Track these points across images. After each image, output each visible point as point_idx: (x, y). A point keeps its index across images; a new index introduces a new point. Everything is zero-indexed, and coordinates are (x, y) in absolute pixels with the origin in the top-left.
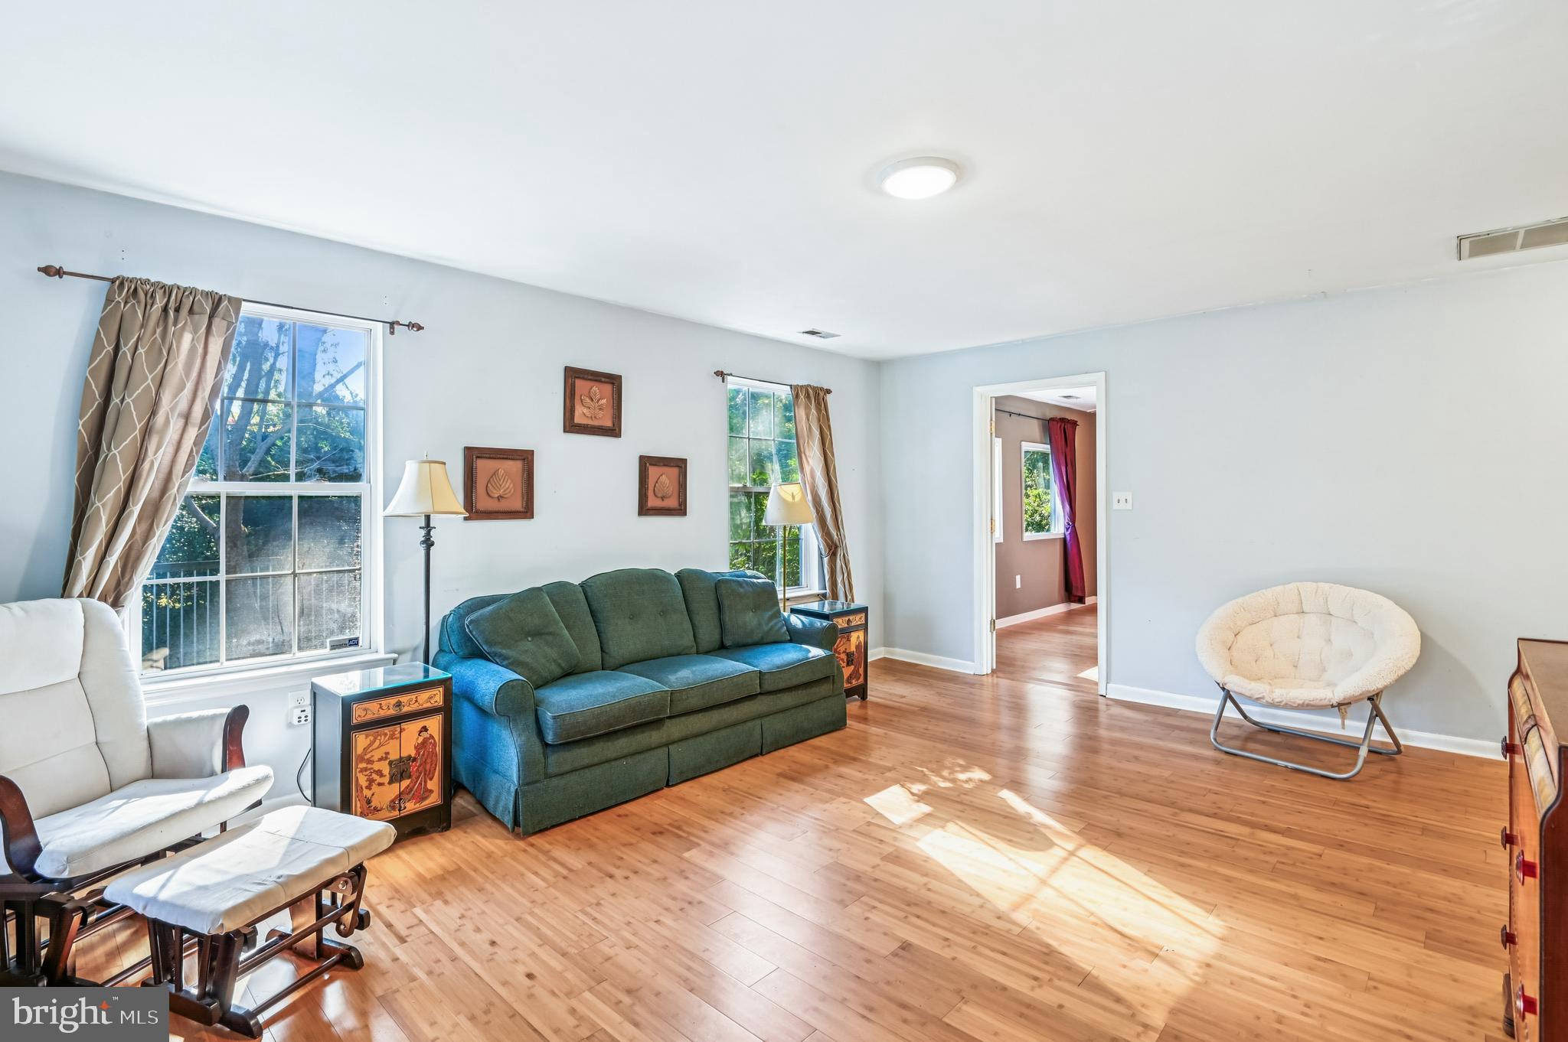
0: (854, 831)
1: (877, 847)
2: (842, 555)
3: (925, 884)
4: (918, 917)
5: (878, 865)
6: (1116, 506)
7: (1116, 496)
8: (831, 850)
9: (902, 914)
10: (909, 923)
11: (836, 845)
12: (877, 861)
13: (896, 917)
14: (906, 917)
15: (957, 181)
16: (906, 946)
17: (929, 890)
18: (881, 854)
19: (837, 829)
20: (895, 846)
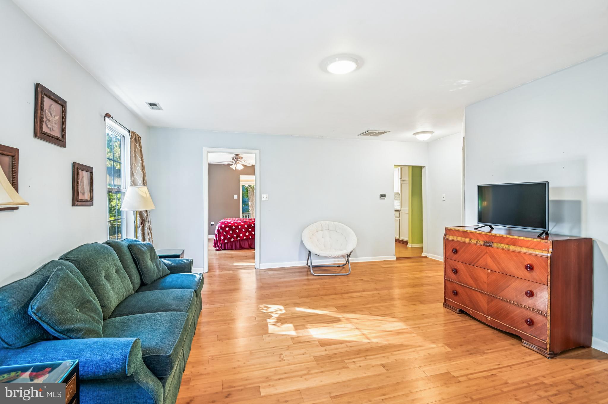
2: (148, 226)
6: (263, 199)
7: (263, 195)
15: (357, 67)
19: (288, 346)
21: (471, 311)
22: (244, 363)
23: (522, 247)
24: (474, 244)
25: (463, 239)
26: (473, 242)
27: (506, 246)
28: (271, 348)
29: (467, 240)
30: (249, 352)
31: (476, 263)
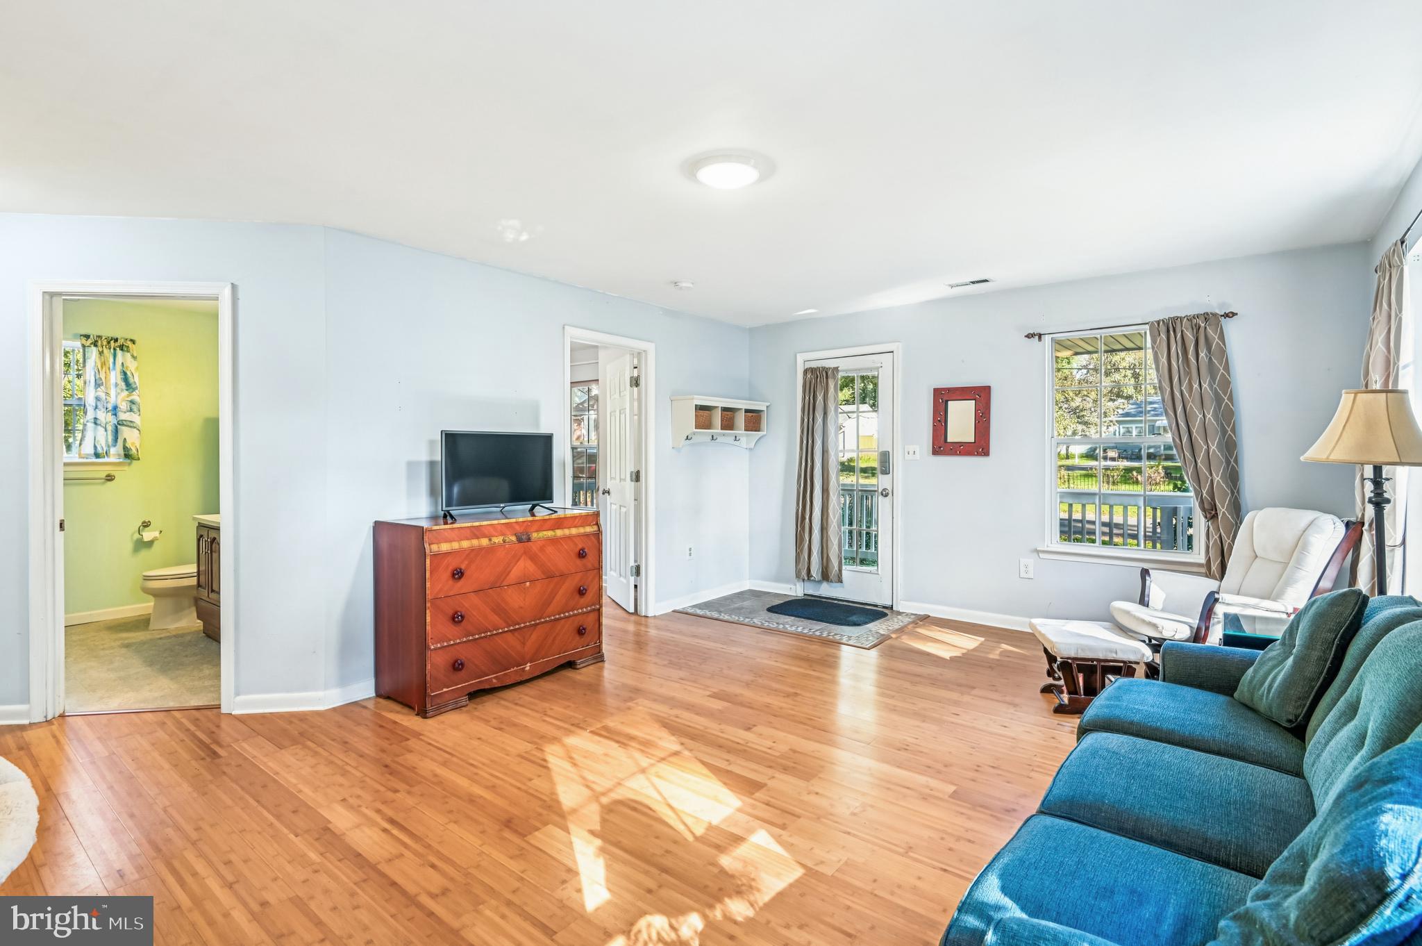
0: (799, 817)
1: (772, 797)
3: (730, 764)
4: (738, 743)
5: (769, 779)
8: (817, 793)
9: (749, 745)
10: (745, 740)
11: (813, 799)
12: (770, 783)
13: (753, 743)
14: (747, 743)
16: (748, 729)
17: (728, 761)
18: (769, 790)
19: (819, 818)
20: (755, 800)
21: (493, 679)
22: (942, 839)
23: (569, 528)
24: (500, 546)
25: (475, 542)
26: (497, 541)
27: (550, 534)
28: (854, 835)
29: (484, 542)
30: (911, 854)
31: (504, 580)
